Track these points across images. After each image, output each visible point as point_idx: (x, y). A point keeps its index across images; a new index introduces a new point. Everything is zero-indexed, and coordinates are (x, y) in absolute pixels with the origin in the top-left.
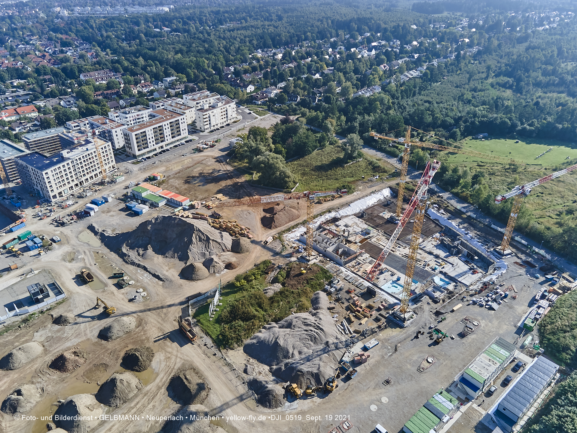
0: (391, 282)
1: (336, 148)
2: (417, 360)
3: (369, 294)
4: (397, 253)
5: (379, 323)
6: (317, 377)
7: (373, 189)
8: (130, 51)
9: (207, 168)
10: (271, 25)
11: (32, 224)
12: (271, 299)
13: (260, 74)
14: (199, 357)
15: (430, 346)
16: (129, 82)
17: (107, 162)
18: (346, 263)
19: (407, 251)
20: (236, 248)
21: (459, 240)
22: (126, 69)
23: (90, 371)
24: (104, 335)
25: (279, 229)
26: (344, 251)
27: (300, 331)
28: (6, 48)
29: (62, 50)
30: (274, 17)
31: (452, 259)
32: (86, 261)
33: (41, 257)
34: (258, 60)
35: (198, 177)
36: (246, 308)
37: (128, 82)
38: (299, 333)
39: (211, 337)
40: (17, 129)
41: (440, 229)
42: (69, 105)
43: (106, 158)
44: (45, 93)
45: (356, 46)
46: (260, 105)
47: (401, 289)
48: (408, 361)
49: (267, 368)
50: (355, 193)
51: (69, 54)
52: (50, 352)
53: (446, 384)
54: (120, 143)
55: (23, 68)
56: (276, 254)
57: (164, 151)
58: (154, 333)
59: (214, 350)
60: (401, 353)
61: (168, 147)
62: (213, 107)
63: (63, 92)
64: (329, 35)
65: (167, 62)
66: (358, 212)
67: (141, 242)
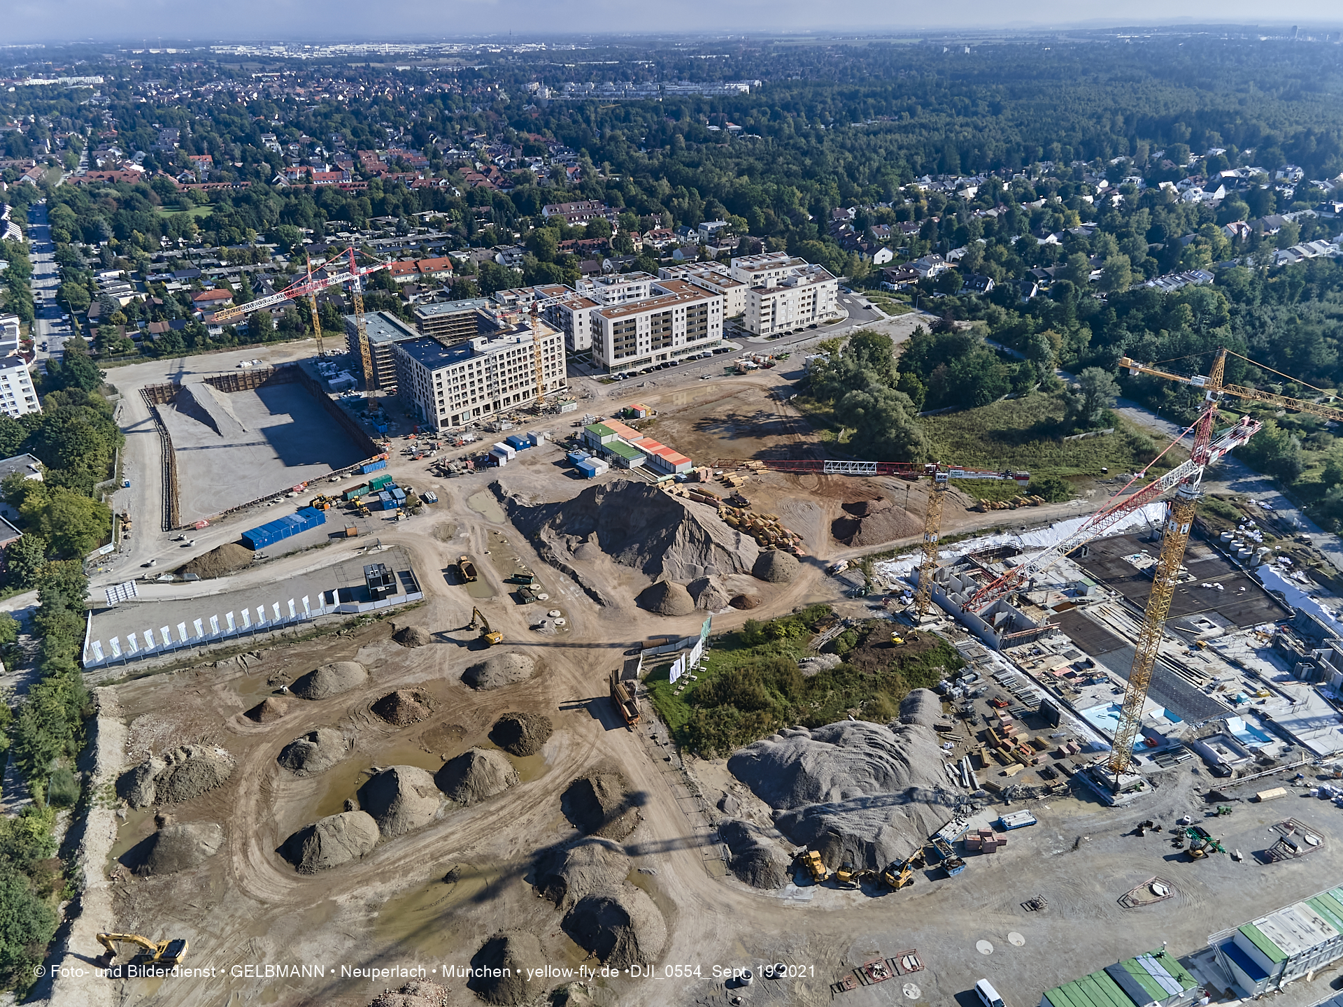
0: (1110, 705)
1: (1054, 401)
2: (1123, 880)
3: (1044, 717)
5: (1050, 783)
6: (870, 851)
7: (1123, 499)
8: (646, 166)
9: (746, 408)
10: (967, 125)
11: (398, 465)
12: (813, 679)
13: (914, 229)
14: (634, 755)
15: (1167, 858)
16: (630, 227)
17: (550, 371)
18: (1007, 644)
19: (1174, 648)
20: (763, 570)
21: (1328, 646)
22: (631, 202)
23: (434, 732)
24: (472, 677)
25: (867, 550)
26: (1009, 619)
27: (855, 752)
28: (426, 154)
29: (523, 161)
30: (983, 107)
31: (1291, 688)
32: (473, 544)
33: (399, 524)
34: (916, 197)
35: (724, 422)
36: (750, 684)
37: (628, 226)
38: (853, 756)
39: (668, 725)
40: (412, 298)
41: (1282, 615)
42: (509, 262)
43: (550, 363)
44: (474, 238)
45: (1175, 177)
46: (898, 291)
48: (1100, 877)
49: (767, 810)
50: (1073, 502)
51: (533, 168)
52: (377, 684)
53: (1184, 948)
54: (583, 340)
55: (448, 190)
57: (665, 365)
58: (560, 693)
59: (669, 751)
60: (1087, 857)
61: (676, 359)
62: (786, 285)
63: (505, 237)
64: (1109, 151)
65: (717, 191)
67: (577, 527)
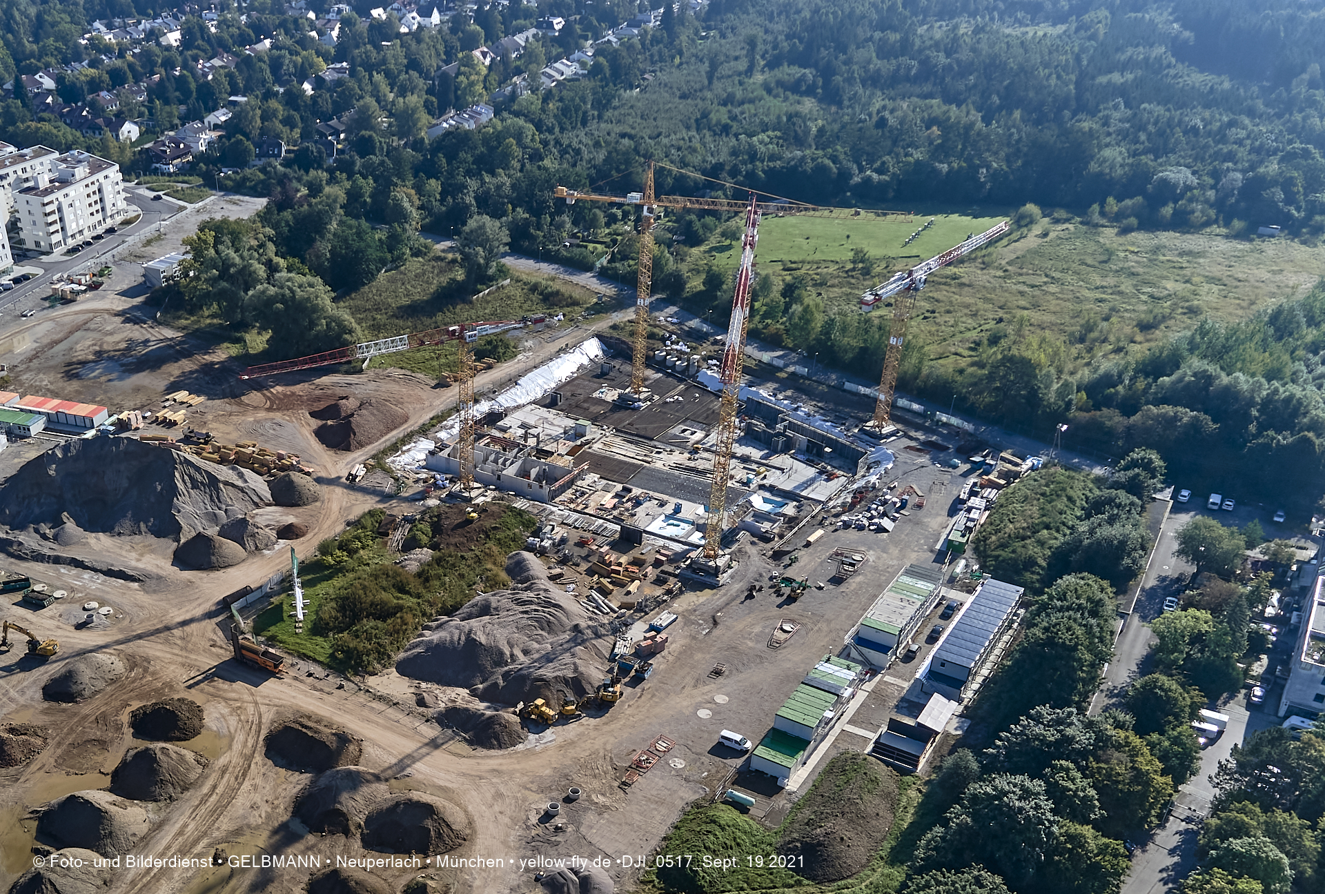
0: (663, 517)
1: (435, 263)
3: (627, 542)
4: (659, 465)
5: (666, 587)
6: (577, 684)
7: (561, 343)
9: (110, 340)
12: (419, 575)
13: (139, 92)
14: (306, 696)
15: (780, 606)
18: (553, 496)
19: (680, 457)
20: (285, 496)
21: (784, 420)
23: (69, 755)
24: (59, 692)
26: (541, 471)
27: (511, 614)
35: (95, 362)
36: (374, 595)
38: (511, 618)
39: (315, 660)
47: (687, 527)
48: (746, 636)
49: (464, 692)
50: (520, 357)
56: (386, 497)
58: (175, 673)
59: (334, 680)
60: (728, 626)
62: (64, 182)
66: (539, 396)
